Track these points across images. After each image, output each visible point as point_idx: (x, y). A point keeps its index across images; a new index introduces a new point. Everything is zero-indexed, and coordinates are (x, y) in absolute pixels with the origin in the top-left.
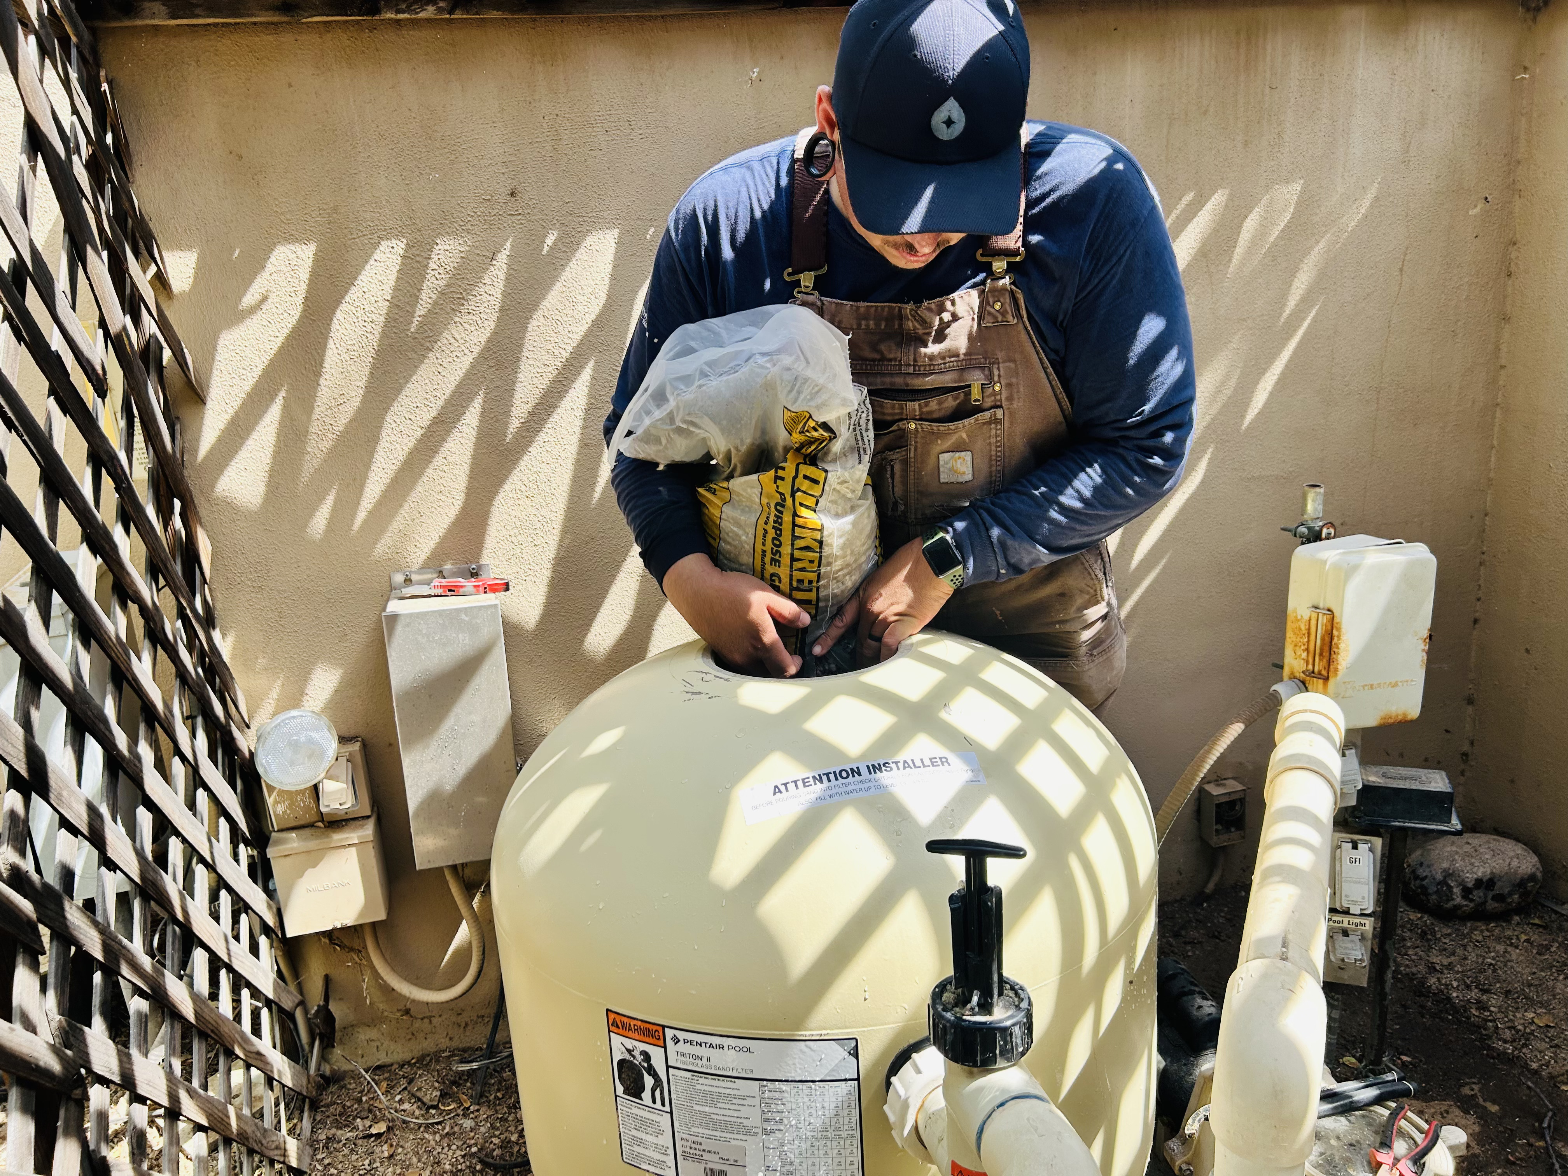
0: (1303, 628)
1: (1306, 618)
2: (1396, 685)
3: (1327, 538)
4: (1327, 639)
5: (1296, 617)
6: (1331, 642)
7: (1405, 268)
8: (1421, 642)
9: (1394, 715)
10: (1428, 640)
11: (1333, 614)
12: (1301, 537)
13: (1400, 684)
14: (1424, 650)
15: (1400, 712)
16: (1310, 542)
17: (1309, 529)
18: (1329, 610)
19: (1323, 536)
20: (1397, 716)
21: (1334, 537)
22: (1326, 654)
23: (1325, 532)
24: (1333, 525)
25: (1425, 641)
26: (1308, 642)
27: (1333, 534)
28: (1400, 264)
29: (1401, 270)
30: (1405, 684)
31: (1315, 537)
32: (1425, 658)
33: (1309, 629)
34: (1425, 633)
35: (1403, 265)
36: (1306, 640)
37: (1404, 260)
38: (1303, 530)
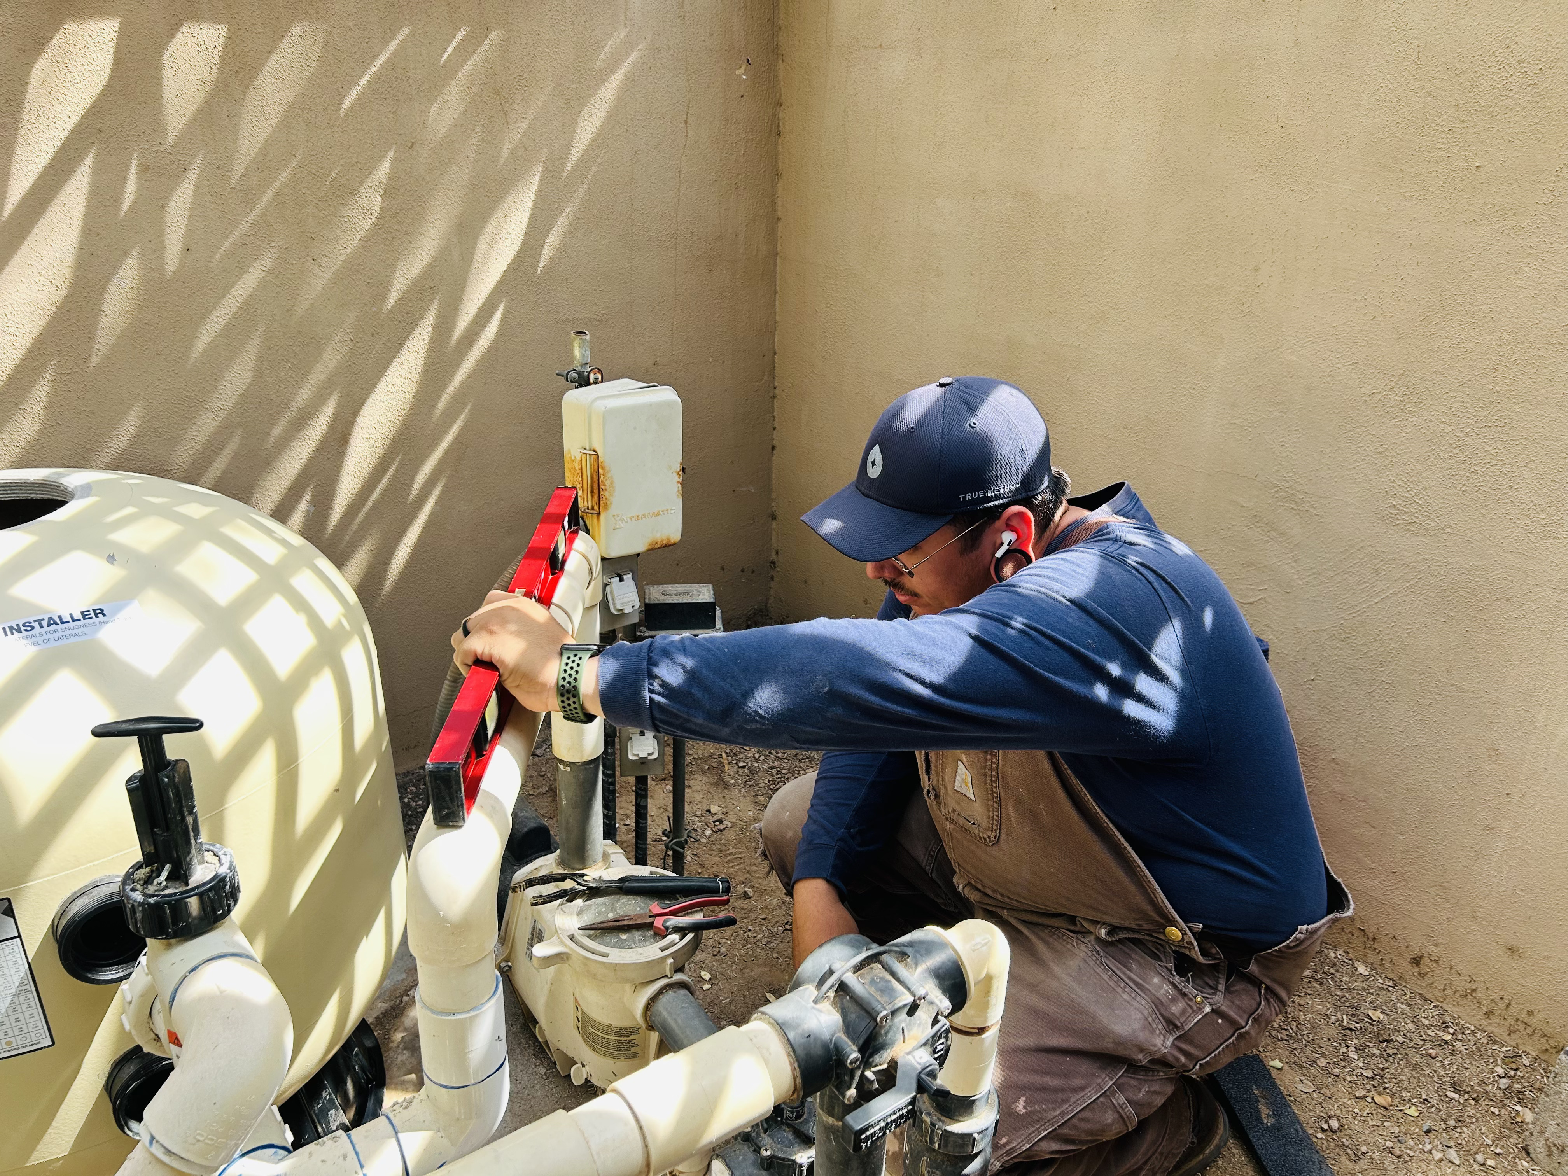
0: (577, 468)
1: (578, 458)
2: (658, 514)
3: (596, 382)
4: (595, 477)
5: (571, 458)
6: (599, 480)
7: (690, 121)
8: (675, 475)
9: (659, 540)
10: (681, 473)
11: (598, 454)
12: (572, 382)
13: (661, 513)
14: (678, 482)
15: (664, 538)
16: (581, 386)
17: (579, 374)
18: (594, 451)
19: (591, 381)
20: (662, 541)
21: (602, 381)
22: (596, 491)
23: (592, 376)
24: (600, 371)
25: (678, 474)
26: (582, 480)
27: (600, 379)
28: (685, 116)
29: (686, 122)
30: (666, 513)
31: (583, 381)
32: (680, 489)
33: (581, 469)
34: (678, 468)
35: (687, 118)
36: (580, 479)
37: (688, 113)
38: (574, 375)
